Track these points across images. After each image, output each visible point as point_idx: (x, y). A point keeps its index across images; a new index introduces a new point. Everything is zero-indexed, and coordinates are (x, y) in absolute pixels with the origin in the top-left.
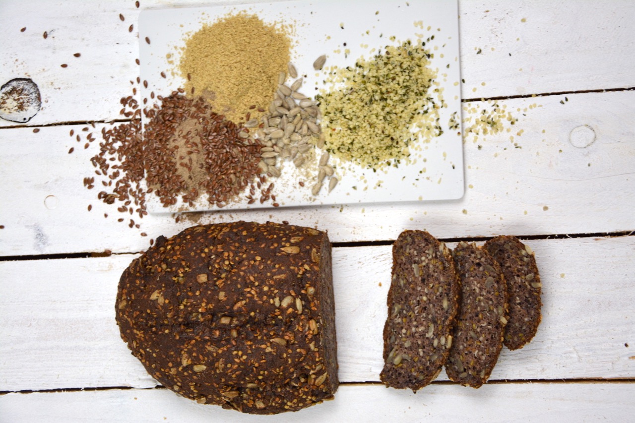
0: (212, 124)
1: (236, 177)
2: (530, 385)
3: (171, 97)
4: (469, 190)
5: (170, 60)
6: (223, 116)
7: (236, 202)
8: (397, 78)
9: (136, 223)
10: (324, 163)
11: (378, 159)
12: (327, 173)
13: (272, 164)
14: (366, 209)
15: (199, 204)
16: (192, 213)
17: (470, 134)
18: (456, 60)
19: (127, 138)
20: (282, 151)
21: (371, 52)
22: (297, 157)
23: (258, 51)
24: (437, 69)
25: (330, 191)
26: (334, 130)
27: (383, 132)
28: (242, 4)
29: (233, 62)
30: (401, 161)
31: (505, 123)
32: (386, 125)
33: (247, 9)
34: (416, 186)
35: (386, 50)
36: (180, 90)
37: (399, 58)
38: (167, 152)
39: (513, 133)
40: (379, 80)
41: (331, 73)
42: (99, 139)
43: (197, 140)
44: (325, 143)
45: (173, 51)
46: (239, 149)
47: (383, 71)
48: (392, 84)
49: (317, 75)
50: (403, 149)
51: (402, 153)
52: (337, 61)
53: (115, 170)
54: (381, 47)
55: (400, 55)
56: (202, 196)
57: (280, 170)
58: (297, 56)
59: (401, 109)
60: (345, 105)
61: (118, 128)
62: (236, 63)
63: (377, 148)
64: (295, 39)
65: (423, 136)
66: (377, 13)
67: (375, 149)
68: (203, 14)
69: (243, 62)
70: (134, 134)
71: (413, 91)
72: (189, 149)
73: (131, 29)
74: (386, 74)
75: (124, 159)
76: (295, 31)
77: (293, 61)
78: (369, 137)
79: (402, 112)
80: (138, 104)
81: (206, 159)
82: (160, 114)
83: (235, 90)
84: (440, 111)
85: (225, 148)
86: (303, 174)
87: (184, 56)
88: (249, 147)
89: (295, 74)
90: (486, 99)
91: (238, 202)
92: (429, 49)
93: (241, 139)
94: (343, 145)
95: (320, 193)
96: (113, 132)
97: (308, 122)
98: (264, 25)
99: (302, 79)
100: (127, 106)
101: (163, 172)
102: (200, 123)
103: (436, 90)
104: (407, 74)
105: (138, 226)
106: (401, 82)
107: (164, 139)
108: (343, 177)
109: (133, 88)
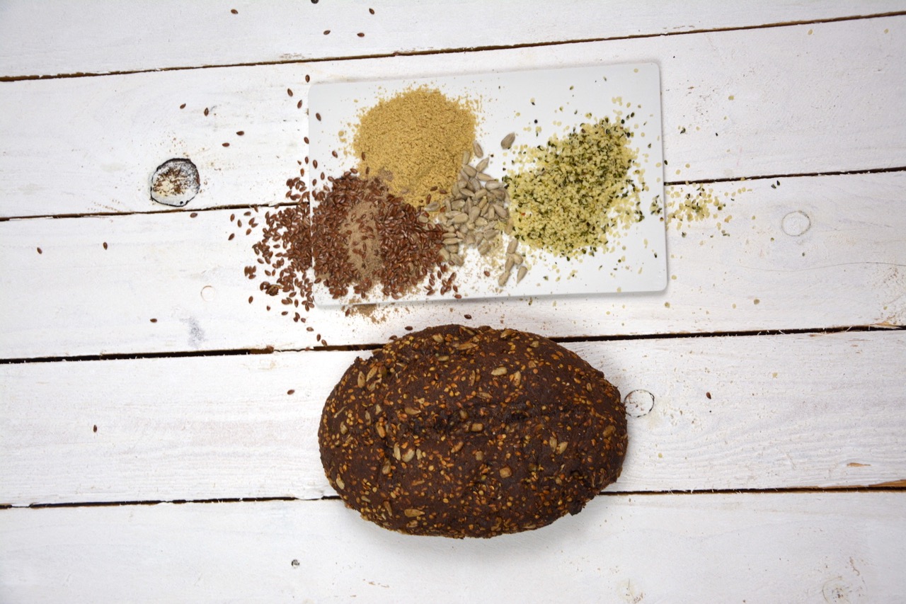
0: (389, 207)
1: (415, 265)
2: (739, 495)
3: (343, 179)
4: (672, 281)
5: (342, 138)
6: (401, 198)
7: (413, 293)
8: (594, 158)
9: (301, 317)
10: (512, 250)
11: (572, 246)
12: (516, 262)
13: (454, 251)
14: (558, 302)
15: (373, 295)
16: (364, 305)
17: (673, 220)
18: (658, 139)
19: (293, 223)
20: (465, 237)
21: (564, 131)
22: (482, 244)
23: (441, 127)
24: (638, 149)
25: (518, 282)
26: (524, 214)
27: (578, 217)
28: (423, 77)
29: (413, 139)
30: (597, 249)
31: (711, 208)
32: (582, 209)
33: (429, 83)
34: (614, 276)
35: (581, 128)
36: (352, 170)
37: (596, 137)
38: (339, 237)
39: (721, 219)
40: (573, 160)
41: (520, 153)
42: (262, 224)
43: (373, 224)
44: (514, 229)
45: (347, 128)
46: (418, 235)
47: (579, 150)
48: (588, 164)
49: (505, 155)
50: (600, 236)
51: (599, 240)
52: (526, 139)
53: (280, 259)
54: (576, 125)
55: (597, 133)
56: (376, 286)
57: (463, 258)
58: (483, 134)
59: (598, 192)
60: (536, 187)
61: (283, 212)
62: (417, 140)
63: (571, 235)
64: (480, 116)
65: (622, 222)
66: (571, 88)
67: (569, 235)
68: (380, 88)
69: (425, 139)
70: (301, 219)
71: (611, 173)
72: (364, 234)
73: (300, 105)
74: (581, 153)
75: (289, 246)
76: (481, 106)
77: (478, 139)
78: (563, 222)
79: (599, 195)
80: (306, 186)
81: (381, 246)
82: (331, 197)
83: (416, 169)
84: (641, 194)
85: (403, 234)
86: (488, 263)
87: (358, 134)
88: (428, 233)
89: (480, 153)
90: (690, 183)
91: (416, 293)
92: (629, 128)
93: (421, 224)
94: (533, 230)
95: (508, 284)
96: (278, 216)
97: (495, 206)
98: (447, 100)
99: (488, 159)
100: (294, 188)
101: (333, 261)
102: (375, 206)
103: (637, 172)
104: (605, 153)
105: (303, 320)
106: (598, 163)
107: (335, 224)
108: (533, 266)
109: (300, 169)
